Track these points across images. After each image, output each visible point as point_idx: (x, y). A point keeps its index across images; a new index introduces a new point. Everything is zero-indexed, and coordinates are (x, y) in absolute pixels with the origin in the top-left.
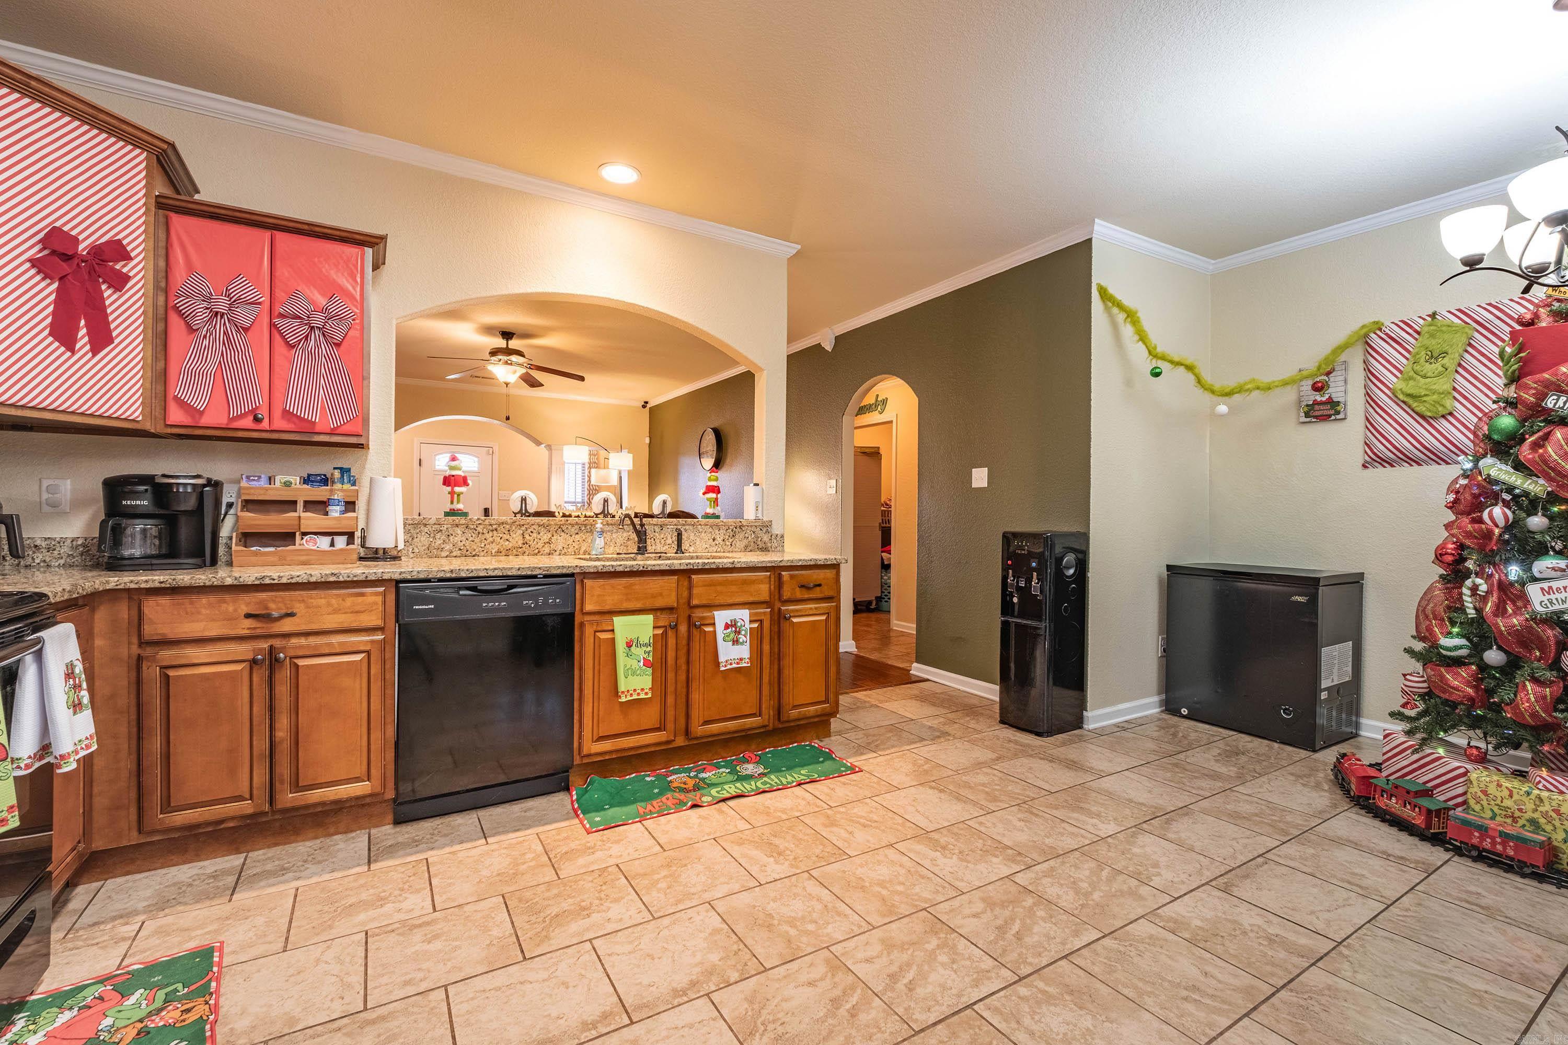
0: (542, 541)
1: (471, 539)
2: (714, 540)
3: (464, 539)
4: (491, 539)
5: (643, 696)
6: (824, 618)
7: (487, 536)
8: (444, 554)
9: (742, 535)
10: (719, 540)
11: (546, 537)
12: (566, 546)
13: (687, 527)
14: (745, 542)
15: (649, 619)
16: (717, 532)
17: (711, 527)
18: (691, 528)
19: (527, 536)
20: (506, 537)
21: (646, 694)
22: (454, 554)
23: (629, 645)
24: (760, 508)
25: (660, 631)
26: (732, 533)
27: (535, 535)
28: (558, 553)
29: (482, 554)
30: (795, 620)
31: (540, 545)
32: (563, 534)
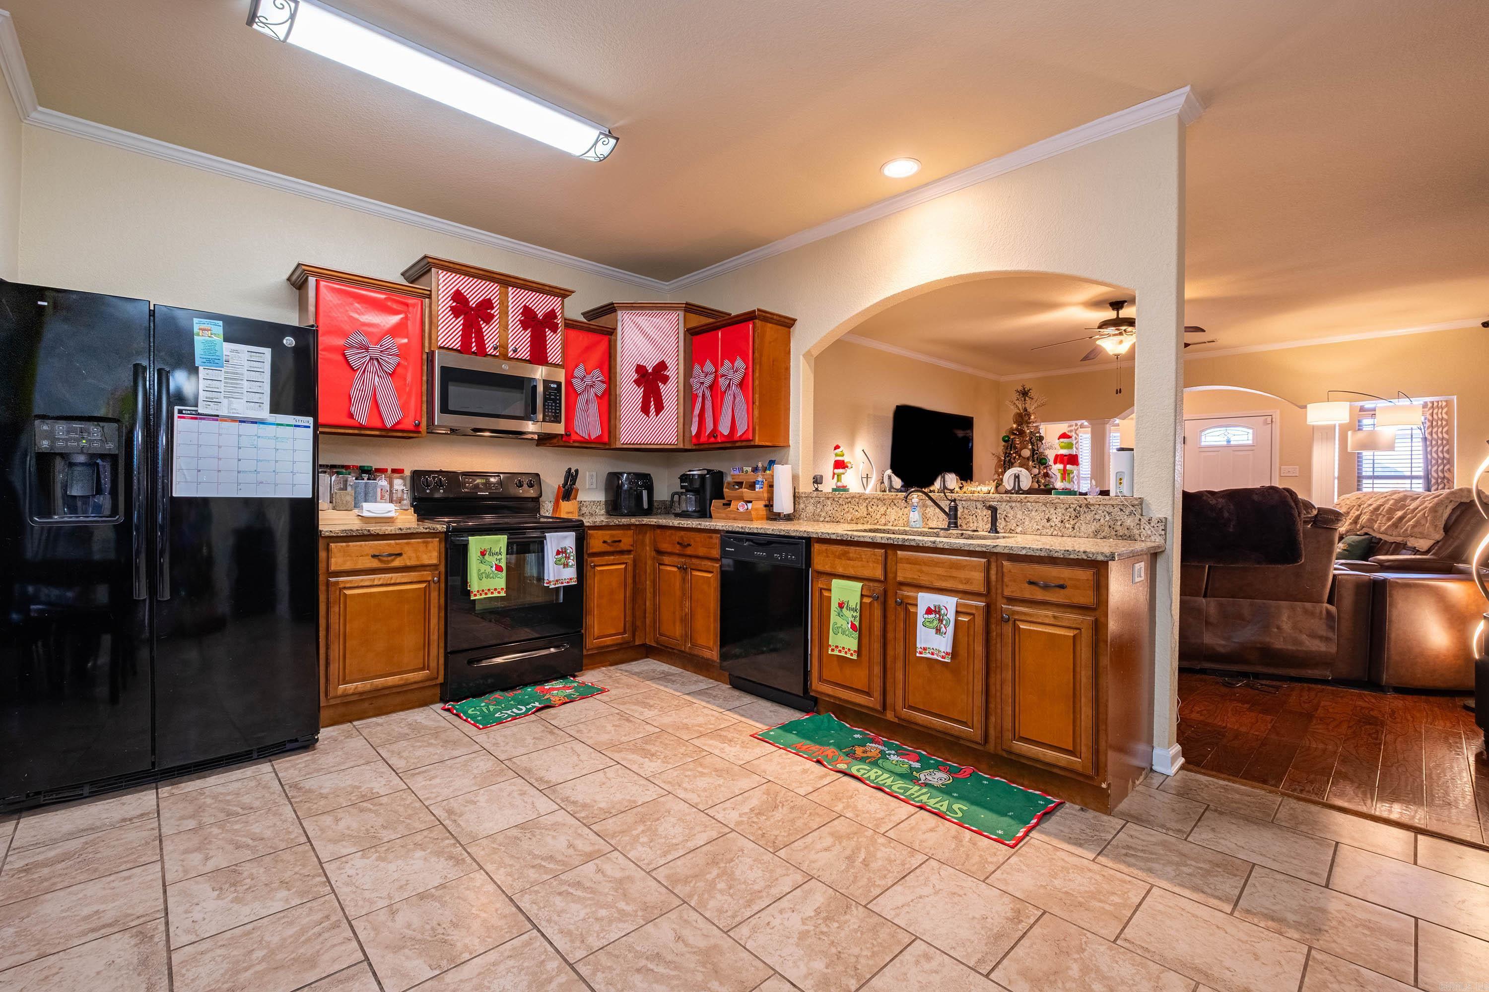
0: (879, 513)
1: (836, 509)
2: (1048, 520)
3: (832, 509)
4: (847, 510)
5: (848, 656)
6: (1071, 633)
7: (845, 507)
8: (822, 519)
9: (1089, 516)
10: (1056, 521)
11: (882, 509)
12: (897, 518)
13: (1014, 504)
14: (1094, 526)
15: (858, 585)
16: (1052, 511)
17: (1045, 504)
18: (1018, 505)
19: (869, 508)
20: (856, 508)
21: (852, 655)
22: (826, 520)
23: (841, 605)
24: (1125, 481)
25: (867, 600)
26: (1073, 514)
27: (874, 507)
28: (891, 524)
29: (842, 521)
30: (1023, 626)
31: (878, 516)
32: (894, 507)
